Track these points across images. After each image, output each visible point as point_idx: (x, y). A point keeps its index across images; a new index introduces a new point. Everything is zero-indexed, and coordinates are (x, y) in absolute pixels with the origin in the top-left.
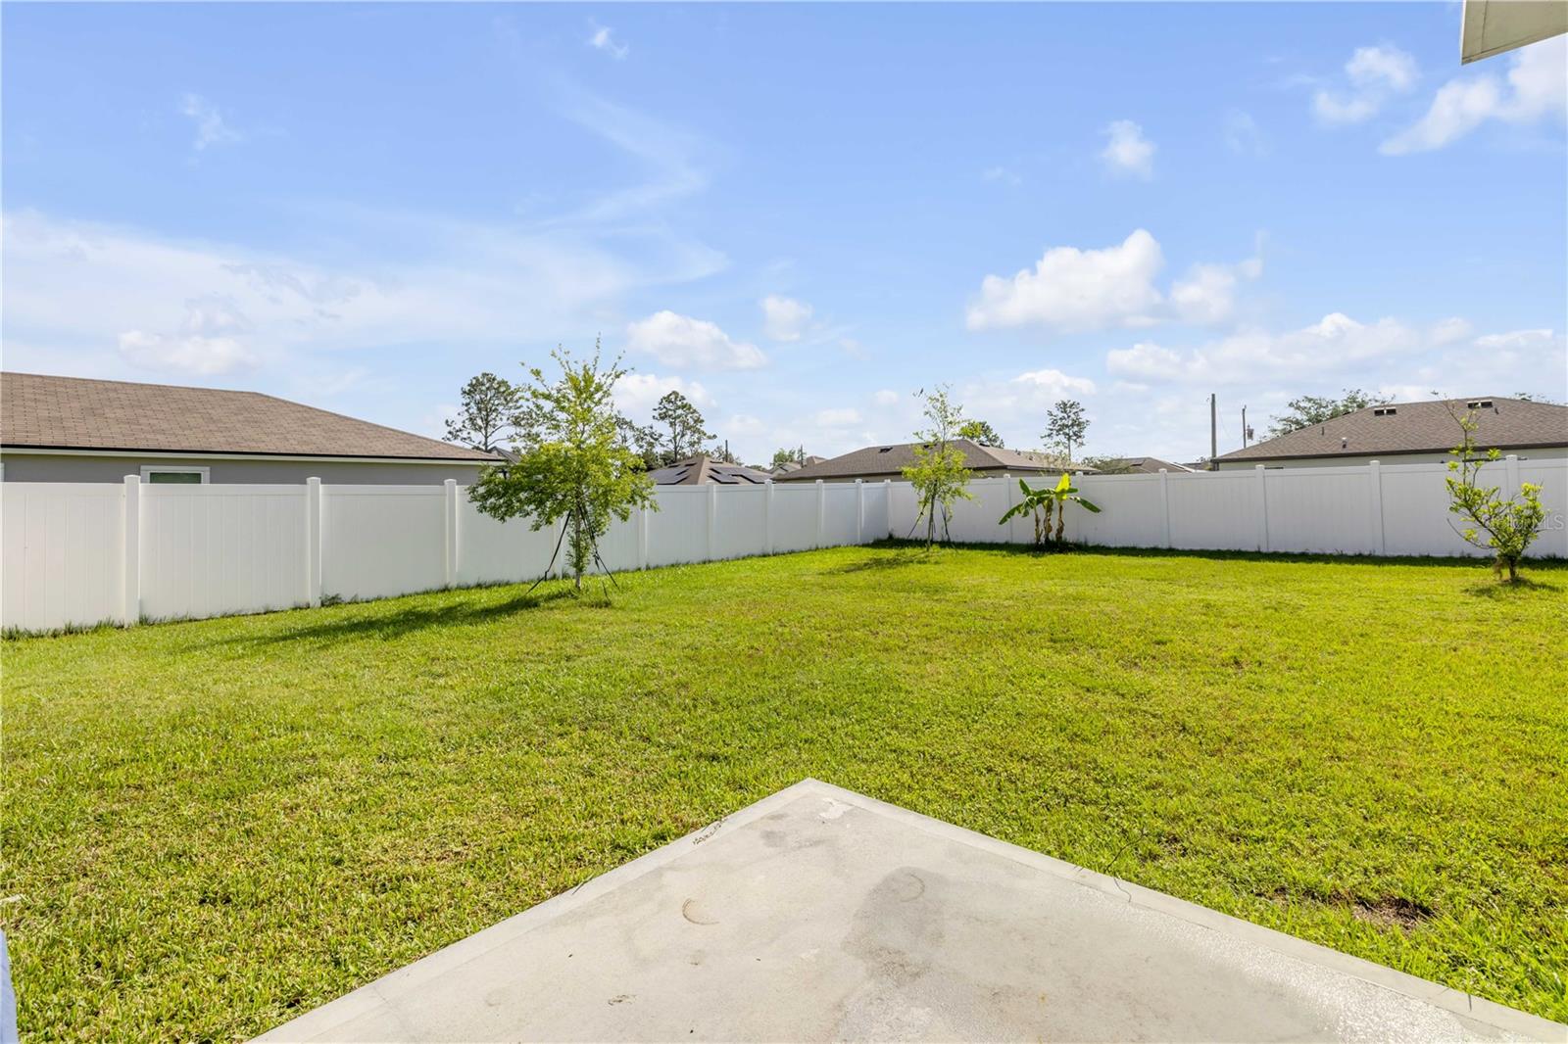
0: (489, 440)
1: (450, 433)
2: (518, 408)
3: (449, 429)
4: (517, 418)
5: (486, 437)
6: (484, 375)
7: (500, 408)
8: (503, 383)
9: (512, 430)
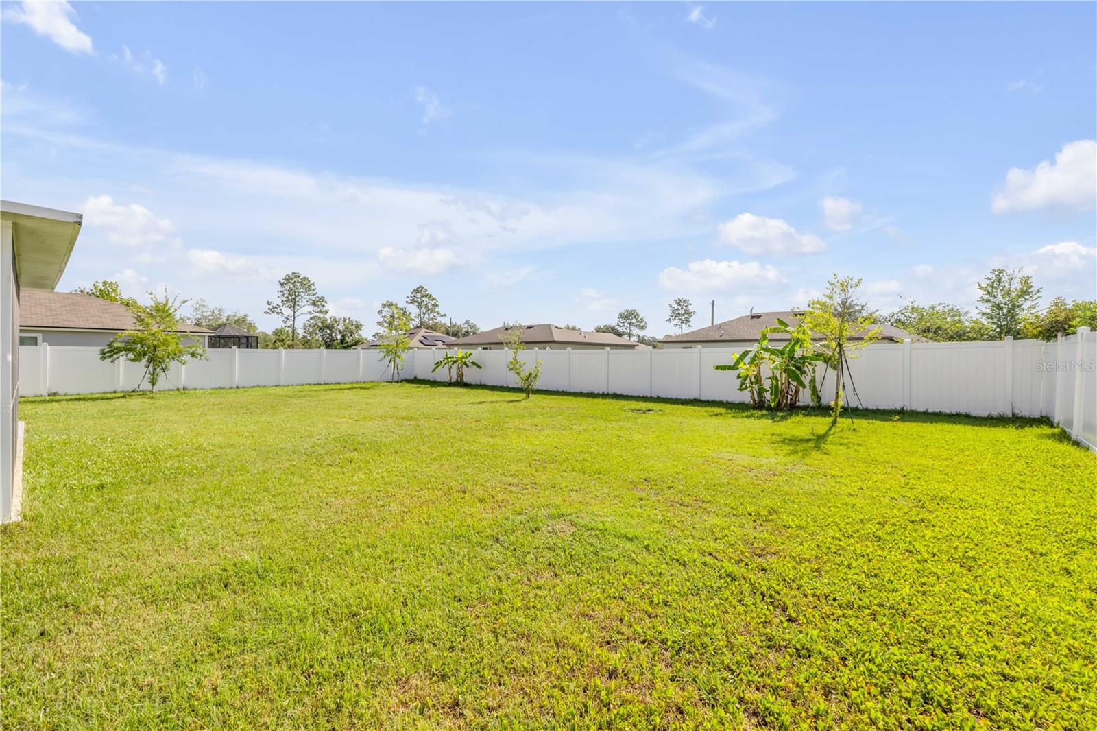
0: (296, 314)
1: (269, 309)
2: (315, 295)
3: (269, 306)
4: (314, 301)
5: (294, 312)
6: (293, 273)
7: (302, 294)
8: (305, 278)
9: (311, 308)
